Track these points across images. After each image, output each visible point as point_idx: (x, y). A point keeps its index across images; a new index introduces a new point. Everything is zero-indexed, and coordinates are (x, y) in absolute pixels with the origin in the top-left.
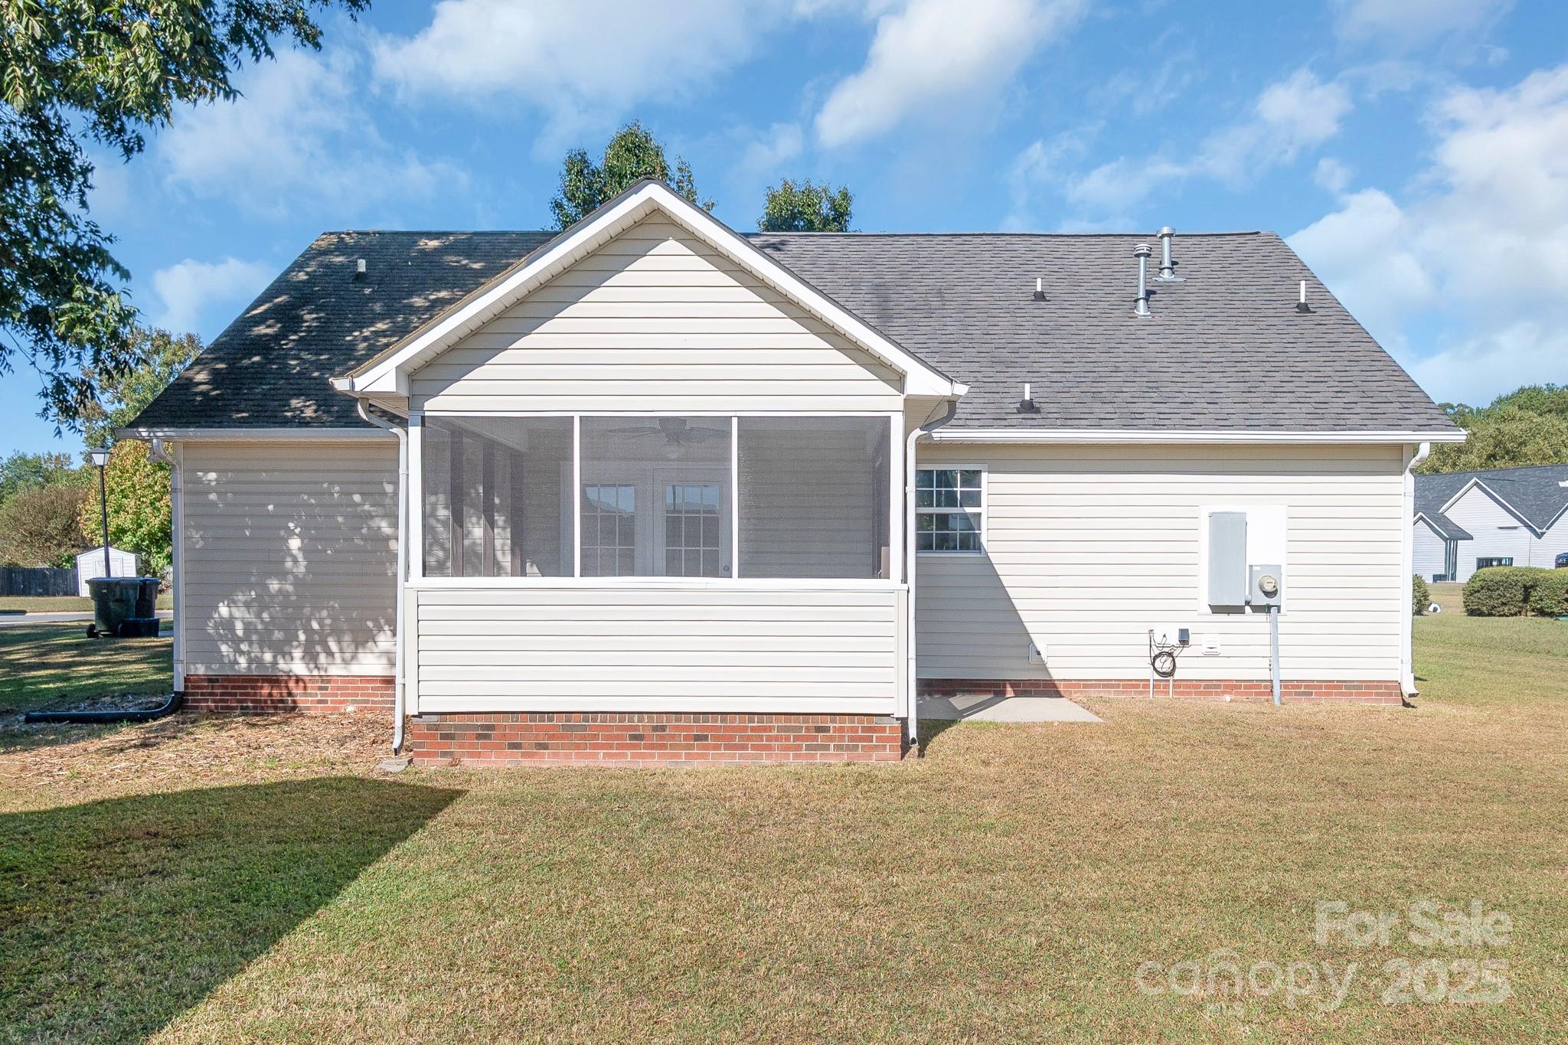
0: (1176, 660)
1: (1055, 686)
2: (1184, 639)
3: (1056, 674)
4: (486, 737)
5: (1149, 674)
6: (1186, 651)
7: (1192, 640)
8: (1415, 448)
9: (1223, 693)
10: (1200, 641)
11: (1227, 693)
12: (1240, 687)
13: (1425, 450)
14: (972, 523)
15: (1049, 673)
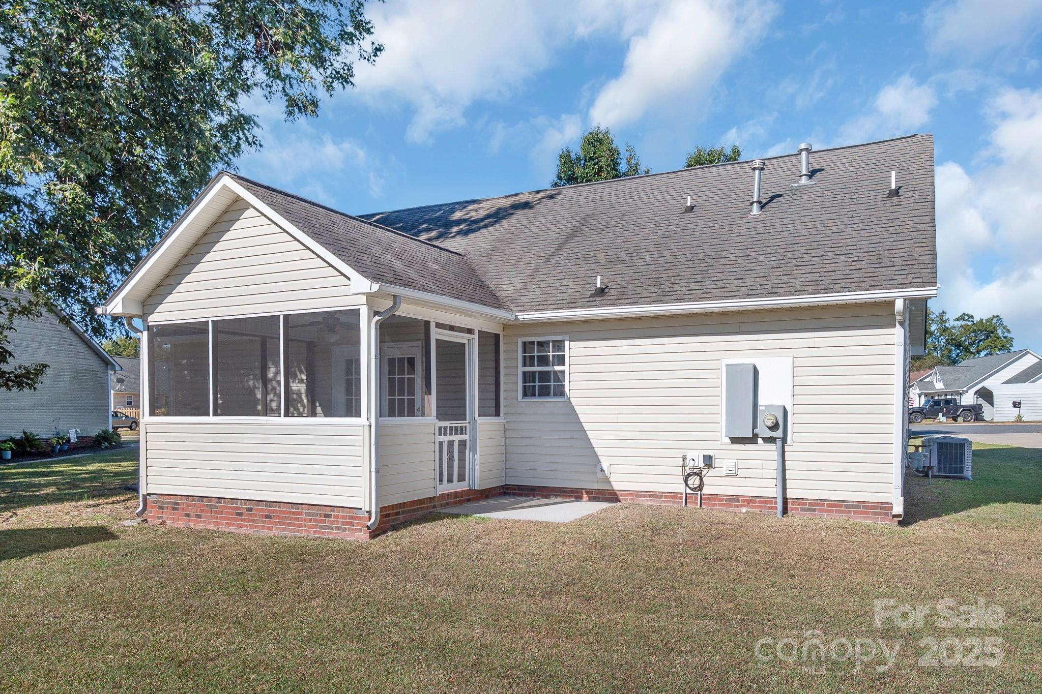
0: (704, 479)
1: (616, 494)
2: (709, 462)
3: (616, 486)
4: (176, 509)
5: (681, 488)
6: (712, 472)
7: (716, 463)
8: (891, 303)
9: (742, 506)
10: (723, 465)
11: (744, 506)
12: (755, 502)
13: (899, 305)
14: (559, 377)
15: (612, 486)
